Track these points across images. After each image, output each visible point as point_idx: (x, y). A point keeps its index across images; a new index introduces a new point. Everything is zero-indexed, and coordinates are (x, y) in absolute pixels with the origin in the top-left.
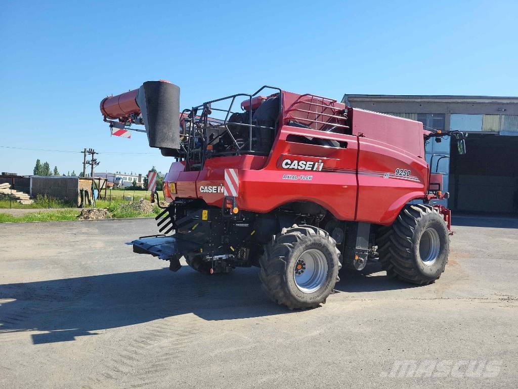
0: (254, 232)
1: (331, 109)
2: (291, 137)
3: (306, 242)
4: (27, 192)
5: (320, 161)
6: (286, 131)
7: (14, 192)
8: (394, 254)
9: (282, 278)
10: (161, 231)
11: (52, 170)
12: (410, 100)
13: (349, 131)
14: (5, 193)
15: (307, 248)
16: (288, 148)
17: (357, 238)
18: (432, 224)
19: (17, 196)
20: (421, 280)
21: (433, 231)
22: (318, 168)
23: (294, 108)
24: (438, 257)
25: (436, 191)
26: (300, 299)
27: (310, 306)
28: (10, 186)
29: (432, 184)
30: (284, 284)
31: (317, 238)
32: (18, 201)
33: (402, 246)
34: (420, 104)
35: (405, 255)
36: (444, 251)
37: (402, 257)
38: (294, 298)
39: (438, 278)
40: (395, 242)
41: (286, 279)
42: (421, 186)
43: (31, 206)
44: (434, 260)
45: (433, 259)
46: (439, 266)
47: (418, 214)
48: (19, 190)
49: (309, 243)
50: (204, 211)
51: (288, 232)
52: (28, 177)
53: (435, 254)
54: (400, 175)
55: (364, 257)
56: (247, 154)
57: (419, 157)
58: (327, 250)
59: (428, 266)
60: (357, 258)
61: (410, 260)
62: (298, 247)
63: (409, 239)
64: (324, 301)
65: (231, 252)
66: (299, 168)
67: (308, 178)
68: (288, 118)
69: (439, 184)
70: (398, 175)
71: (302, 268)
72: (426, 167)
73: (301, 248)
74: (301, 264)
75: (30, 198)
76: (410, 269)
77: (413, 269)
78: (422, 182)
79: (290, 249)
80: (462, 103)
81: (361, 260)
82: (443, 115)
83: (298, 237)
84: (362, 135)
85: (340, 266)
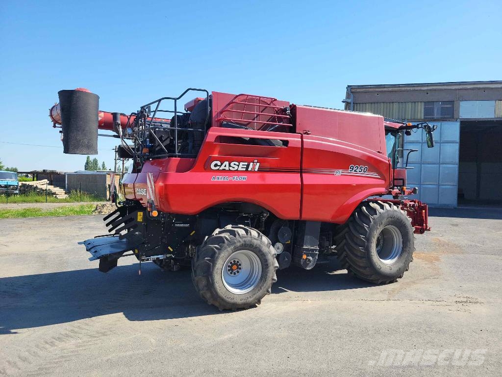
0: (194, 232)
1: (273, 108)
2: (220, 139)
3: (235, 243)
4: (63, 187)
5: (256, 161)
6: (214, 133)
7: (51, 188)
8: (349, 253)
9: (208, 280)
10: (110, 231)
11: (100, 165)
12: (416, 88)
13: (293, 130)
14: (43, 189)
15: (237, 249)
16: (217, 150)
17: (306, 236)
18: (392, 221)
19: (53, 191)
20: (378, 280)
21: (393, 228)
22: (254, 167)
23: (228, 108)
24: (401, 255)
25: (400, 186)
26: (229, 300)
27: (240, 307)
28: (48, 182)
29: (396, 179)
30: (210, 285)
31: (249, 238)
32: (54, 196)
33: (356, 244)
34: (427, 92)
35: (359, 254)
36: (408, 249)
37: (356, 256)
38: (223, 300)
39: (400, 277)
40: (350, 242)
41: (213, 280)
42: (383, 182)
43: (65, 201)
44: (396, 258)
45: (394, 258)
46: (401, 265)
47: (374, 211)
48: (56, 186)
49: (238, 244)
50: (139, 213)
51: (220, 233)
52: (63, 174)
53: (398, 252)
54: (355, 171)
55: (313, 256)
56: (172, 157)
57: (379, 152)
58: (260, 251)
59: (387, 264)
60: (305, 257)
61: (364, 259)
62: (226, 248)
63: (363, 237)
64: (259, 302)
65: (170, 252)
66: (231, 168)
67: (242, 179)
68: (221, 119)
69: (403, 180)
70: (353, 171)
71: (238, 268)
72: (388, 162)
73: (229, 249)
74: (237, 265)
75: (65, 194)
76: (365, 268)
77: (368, 269)
78: (383, 178)
79: (217, 251)
80: (473, 89)
81: (310, 259)
82: (452, 102)
83: (226, 238)
84: (306, 133)
85: (276, 267)
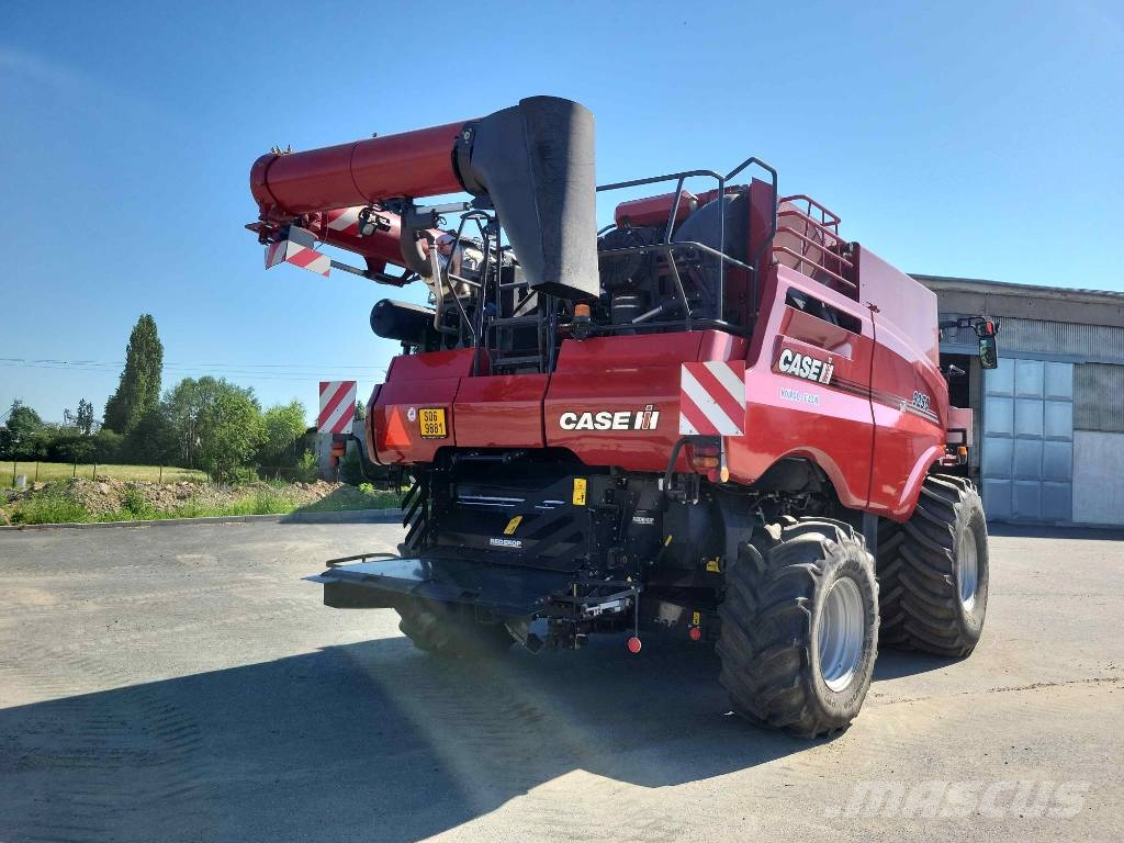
0: (671, 537)
3: (838, 559)
5: (830, 360)
6: (784, 278)
15: (839, 574)
20: (962, 647)
22: (825, 376)
24: (977, 592)
26: (831, 708)
31: (854, 548)
33: (933, 568)
35: (944, 591)
36: (985, 579)
37: (934, 595)
40: (913, 562)
41: (811, 656)
49: (843, 561)
50: (577, 481)
54: (918, 405)
56: (715, 327)
61: (950, 601)
62: (826, 573)
63: (948, 552)
66: (801, 372)
69: (965, 432)
70: (916, 405)
73: (833, 575)
76: (948, 621)
77: (954, 623)
78: (941, 426)
79: (814, 577)
83: (825, 546)
84: (874, 308)
